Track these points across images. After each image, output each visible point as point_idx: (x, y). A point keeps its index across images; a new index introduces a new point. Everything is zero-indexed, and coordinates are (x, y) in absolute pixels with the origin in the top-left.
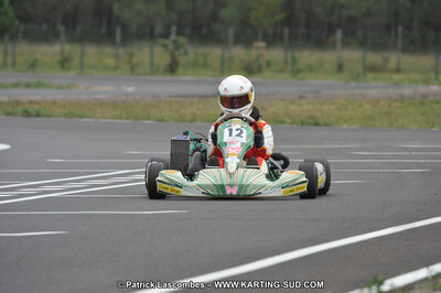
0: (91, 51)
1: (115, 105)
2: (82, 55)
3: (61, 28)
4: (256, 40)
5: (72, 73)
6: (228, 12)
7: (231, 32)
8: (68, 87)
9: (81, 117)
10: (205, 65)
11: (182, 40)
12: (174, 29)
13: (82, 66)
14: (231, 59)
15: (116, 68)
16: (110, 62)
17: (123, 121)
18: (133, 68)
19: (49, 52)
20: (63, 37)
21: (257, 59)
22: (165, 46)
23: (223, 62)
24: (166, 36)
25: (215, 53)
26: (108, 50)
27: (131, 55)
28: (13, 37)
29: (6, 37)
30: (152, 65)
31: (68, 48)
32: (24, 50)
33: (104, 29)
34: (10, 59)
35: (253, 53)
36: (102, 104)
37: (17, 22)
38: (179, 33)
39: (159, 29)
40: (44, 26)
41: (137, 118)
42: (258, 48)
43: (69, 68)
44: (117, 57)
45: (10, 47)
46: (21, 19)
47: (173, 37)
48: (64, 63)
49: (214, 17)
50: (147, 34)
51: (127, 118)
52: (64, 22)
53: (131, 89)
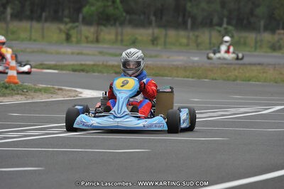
0: (172, 33)
1: (185, 69)
2: (166, 36)
3: (153, 18)
4: (279, 29)
5: (159, 48)
6: (261, 11)
7: (262, 23)
8: (156, 56)
9: (163, 76)
10: (245, 44)
11: (230, 28)
12: (225, 20)
13: (165, 43)
14: (261, 41)
15: (188, 45)
16: (184, 41)
17: (190, 79)
18: (198, 45)
19: (144, 33)
20: (154, 24)
21: (278, 41)
22: (219, 32)
23: (256, 42)
24: (220, 25)
25: (251, 36)
26: (182, 33)
27: (197, 37)
28: (122, 24)
29: (117, 24)
30: (210, 43)
31: (157, 31)
32: (129, 31)
33: (180, 20)
34: (119, 38)
35: (276, 37)
36: (177, 68)
37: (124, 14)
38: (229, 23)
39: (215, 20)
40: (142, 17)
41: (199, 78)
42: (279, 34)
43: (157, 44)
44: (188, 38)
45: (119, 29)
46: (128, 12)
47: (225, 26)
48: (154, 41)
49: (252, 13)
50: (208, 23)
51: (193, 78)
52: (155, 15)
53: (196, 59)
